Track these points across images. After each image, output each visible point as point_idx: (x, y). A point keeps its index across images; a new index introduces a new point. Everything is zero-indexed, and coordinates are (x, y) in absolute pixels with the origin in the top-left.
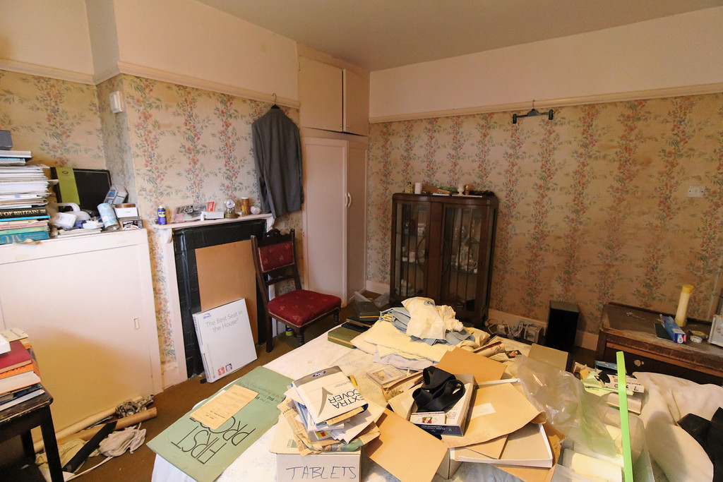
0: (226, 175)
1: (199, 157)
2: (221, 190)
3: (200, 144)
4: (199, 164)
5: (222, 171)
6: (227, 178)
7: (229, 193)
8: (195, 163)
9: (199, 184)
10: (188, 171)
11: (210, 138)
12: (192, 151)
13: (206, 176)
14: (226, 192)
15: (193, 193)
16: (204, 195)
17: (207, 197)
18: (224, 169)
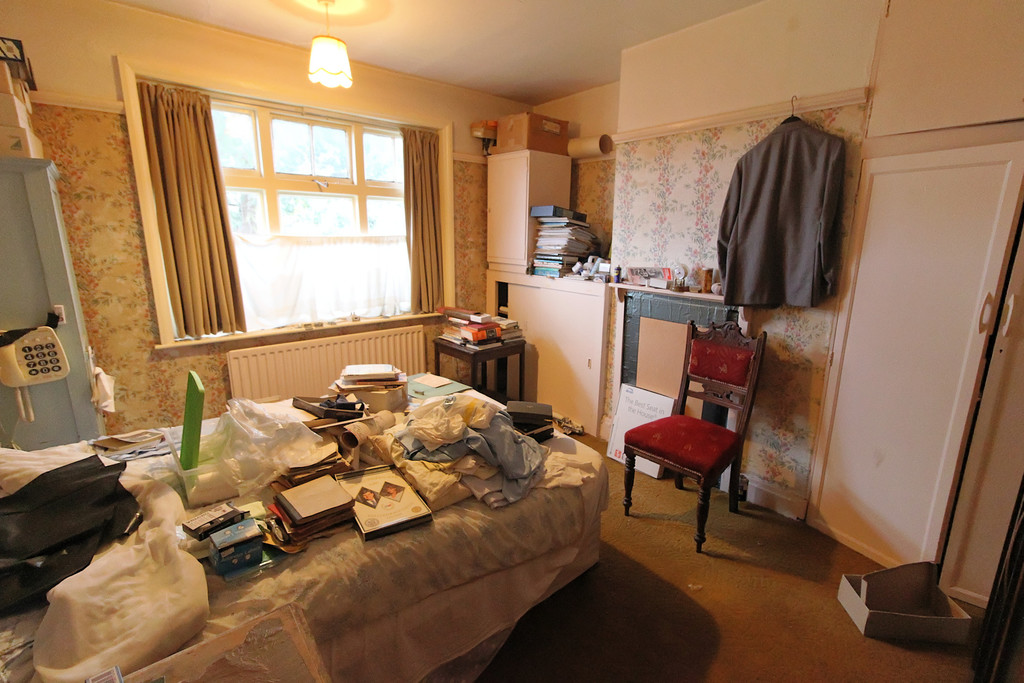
0: (695, 237)
1: (668, 214)
2: (687, 255)
3: (670, 198)
4: (666, 223)
5: (691, 231)
6: (696, 240)
7: (697, 260)
8: (662, 222)
9: (663, 246)
10: (654, 232)
11: (684, 192)
12: (661, 209)
13: (673, 236)
14: (693, 258)
15: (656, 255)
16: (666, 260)
17: (669, 262)
18: (694, 229)
